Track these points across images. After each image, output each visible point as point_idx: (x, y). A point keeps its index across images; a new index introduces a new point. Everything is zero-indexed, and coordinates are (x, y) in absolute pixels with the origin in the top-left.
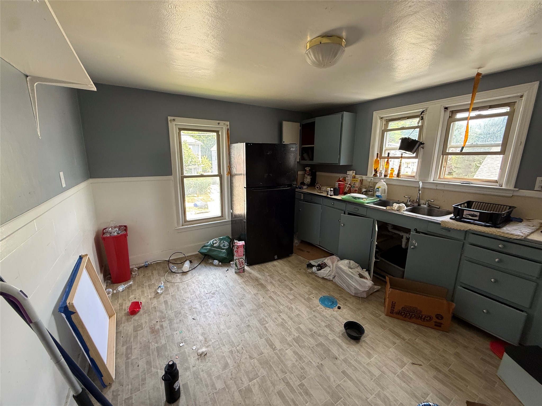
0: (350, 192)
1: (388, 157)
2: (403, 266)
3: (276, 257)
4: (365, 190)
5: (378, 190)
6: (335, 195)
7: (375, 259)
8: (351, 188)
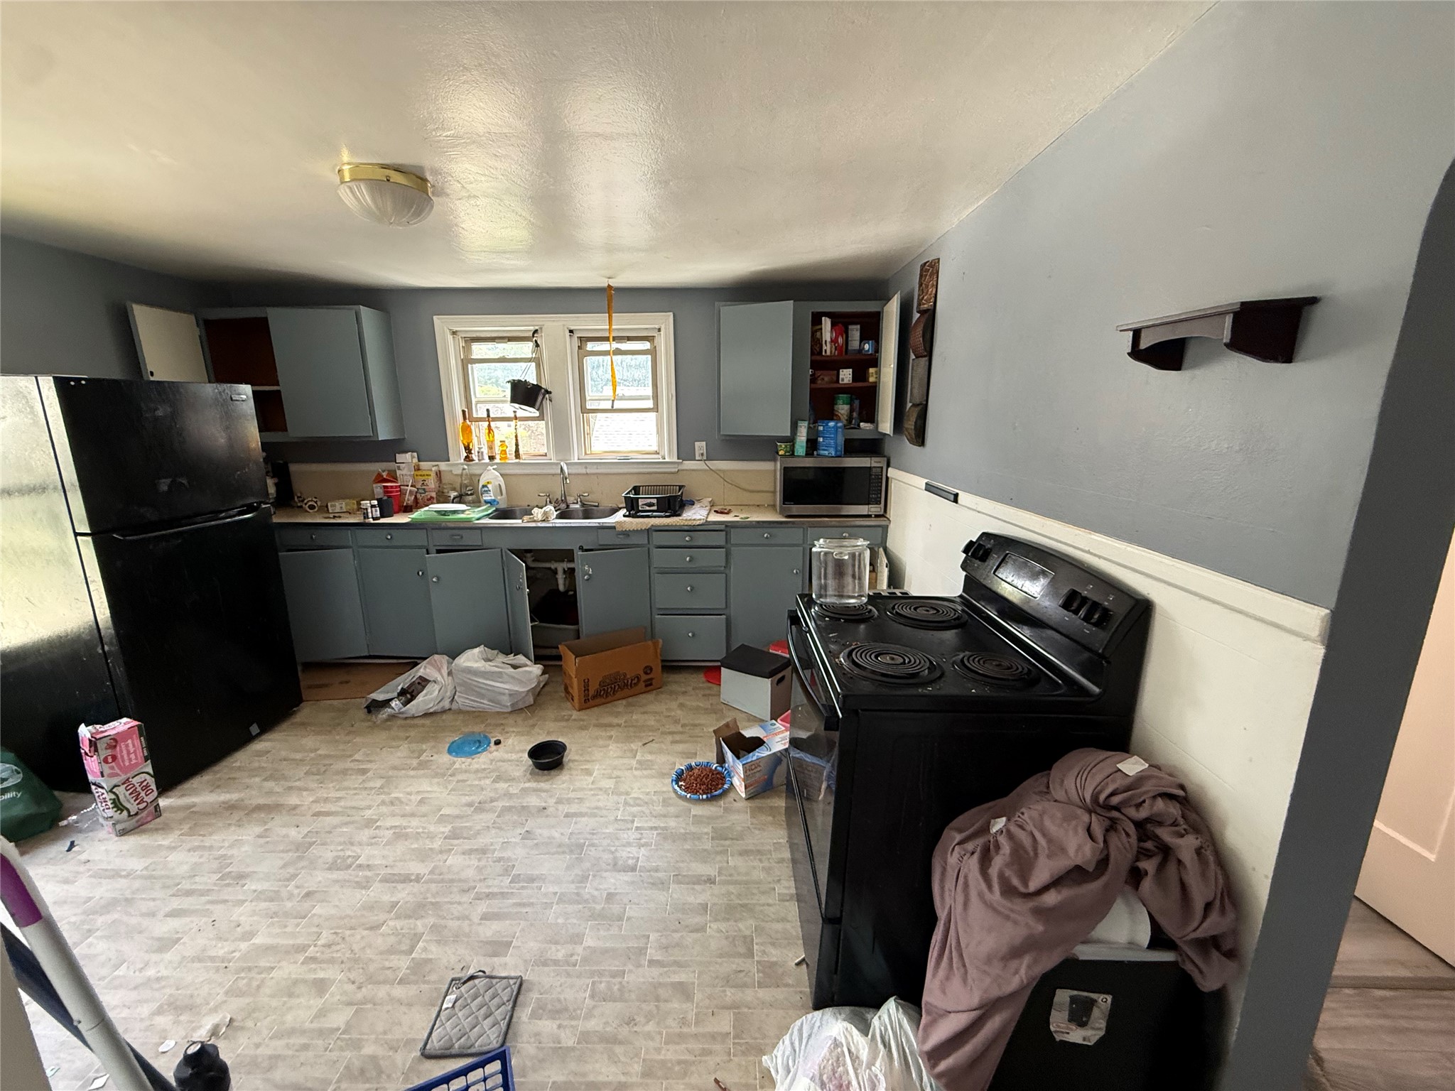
0: (417, 505)
1: (488, 417)
2: (575, 621)
3: (254, 729)
4: (456, 494)
5: (486, 489)
6: (382, 516)
7: (531, 622)
8: (418, 496)
